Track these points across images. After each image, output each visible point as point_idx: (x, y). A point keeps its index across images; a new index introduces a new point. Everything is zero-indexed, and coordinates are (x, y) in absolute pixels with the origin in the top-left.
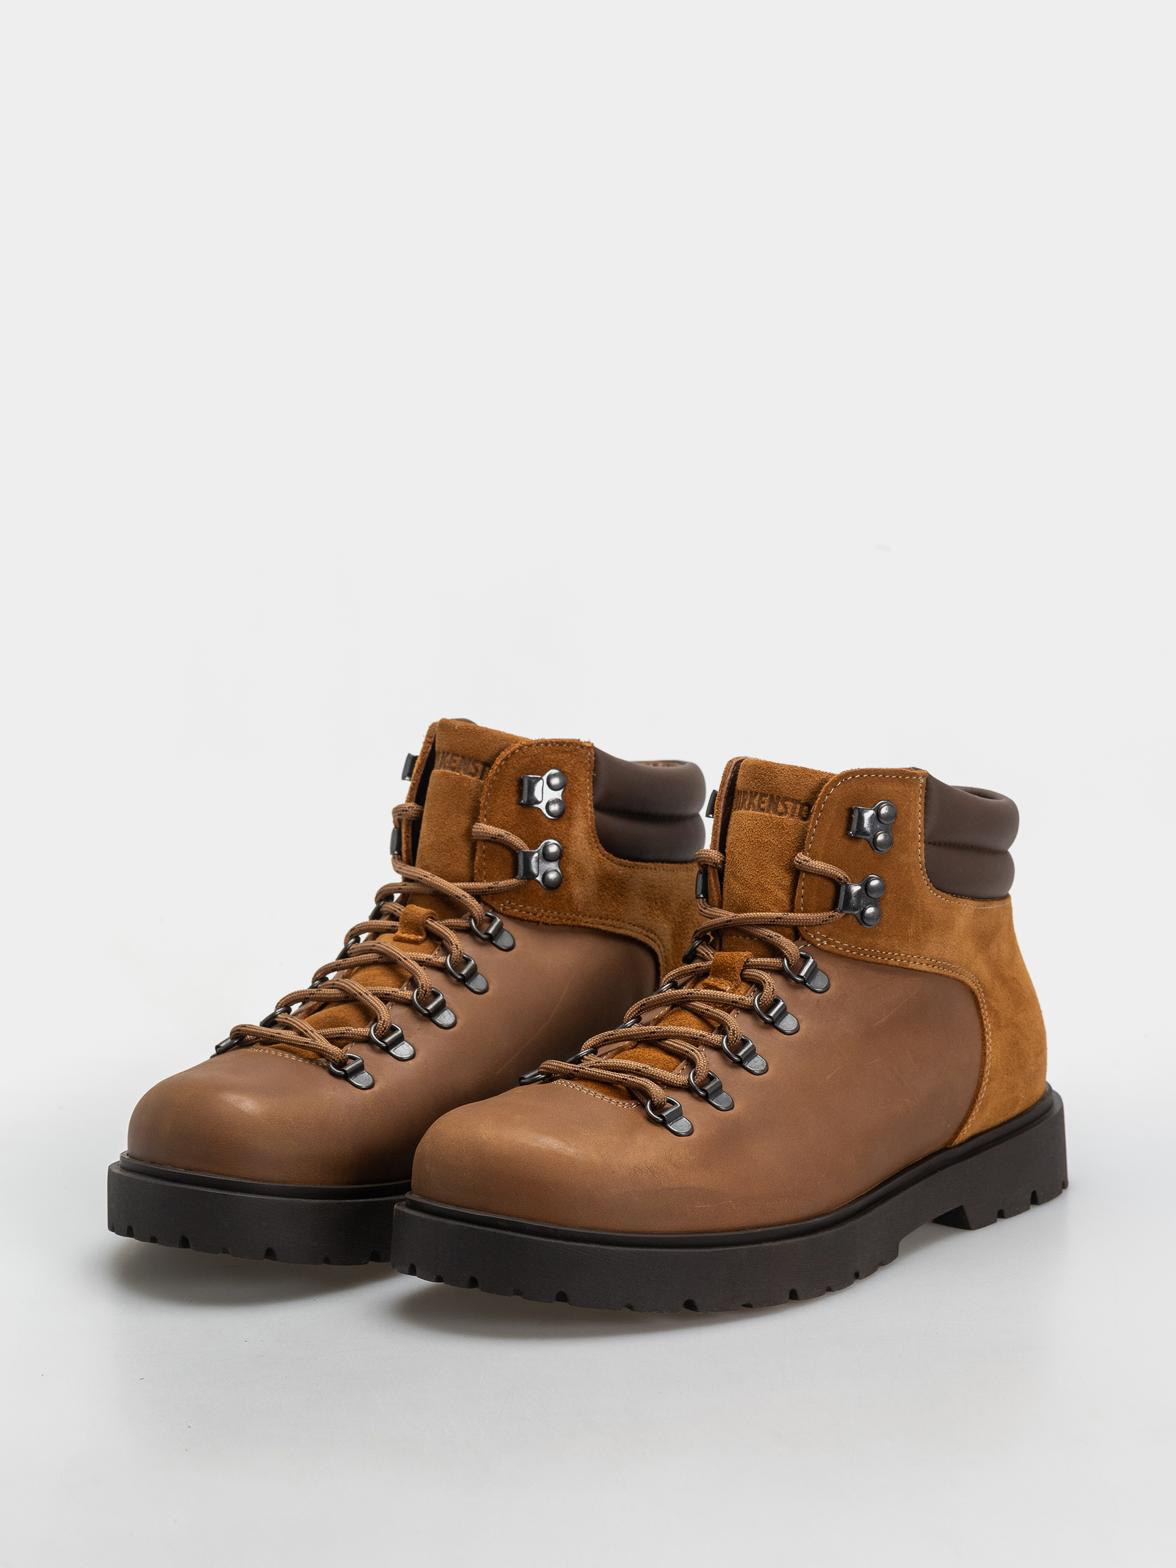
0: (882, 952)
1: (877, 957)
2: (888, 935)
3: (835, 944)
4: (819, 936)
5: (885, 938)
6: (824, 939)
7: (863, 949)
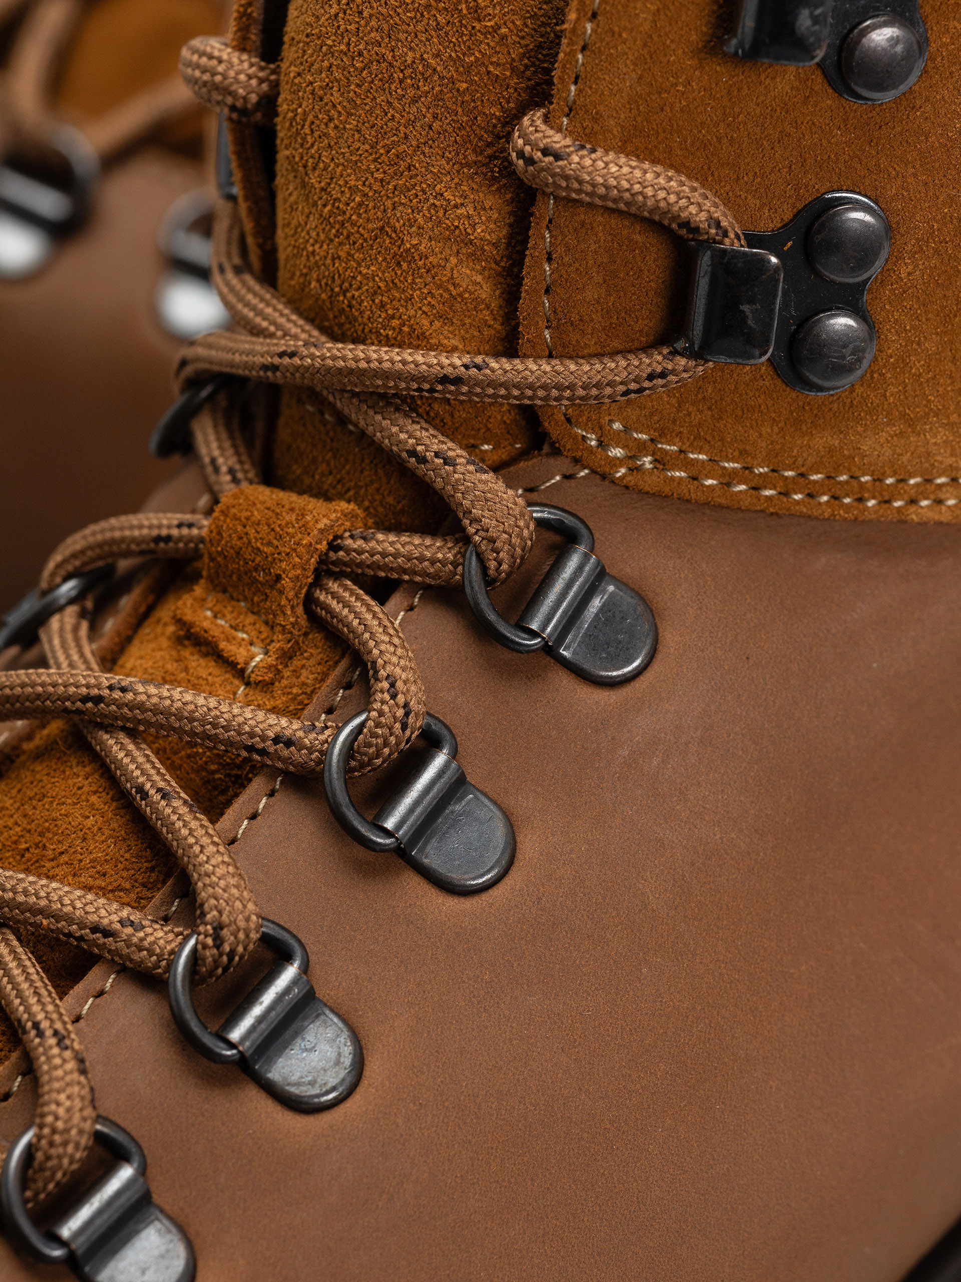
0: (880, 480)
1: (860, 500)
2: (903, 415)
3: (688, 464)
4: (618, 439)
5: (891, 430)
6: (642, 448)
7: (802, 475)
